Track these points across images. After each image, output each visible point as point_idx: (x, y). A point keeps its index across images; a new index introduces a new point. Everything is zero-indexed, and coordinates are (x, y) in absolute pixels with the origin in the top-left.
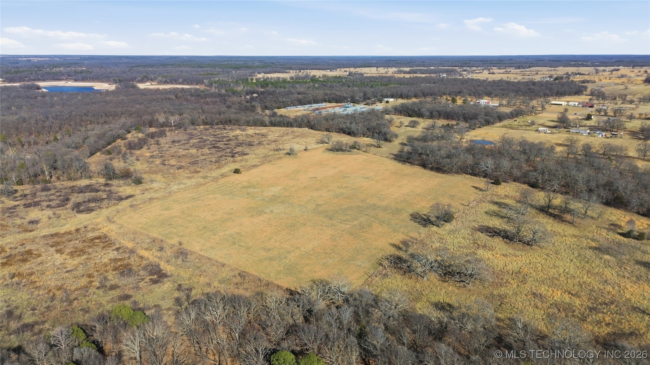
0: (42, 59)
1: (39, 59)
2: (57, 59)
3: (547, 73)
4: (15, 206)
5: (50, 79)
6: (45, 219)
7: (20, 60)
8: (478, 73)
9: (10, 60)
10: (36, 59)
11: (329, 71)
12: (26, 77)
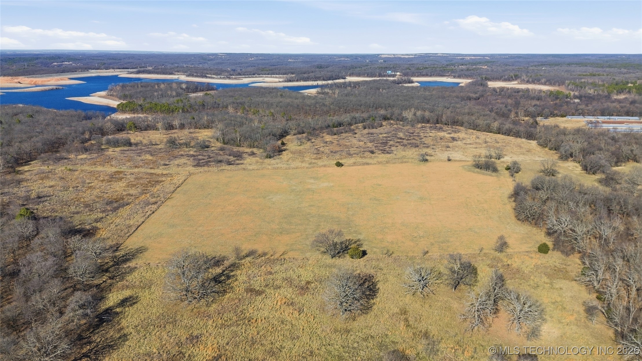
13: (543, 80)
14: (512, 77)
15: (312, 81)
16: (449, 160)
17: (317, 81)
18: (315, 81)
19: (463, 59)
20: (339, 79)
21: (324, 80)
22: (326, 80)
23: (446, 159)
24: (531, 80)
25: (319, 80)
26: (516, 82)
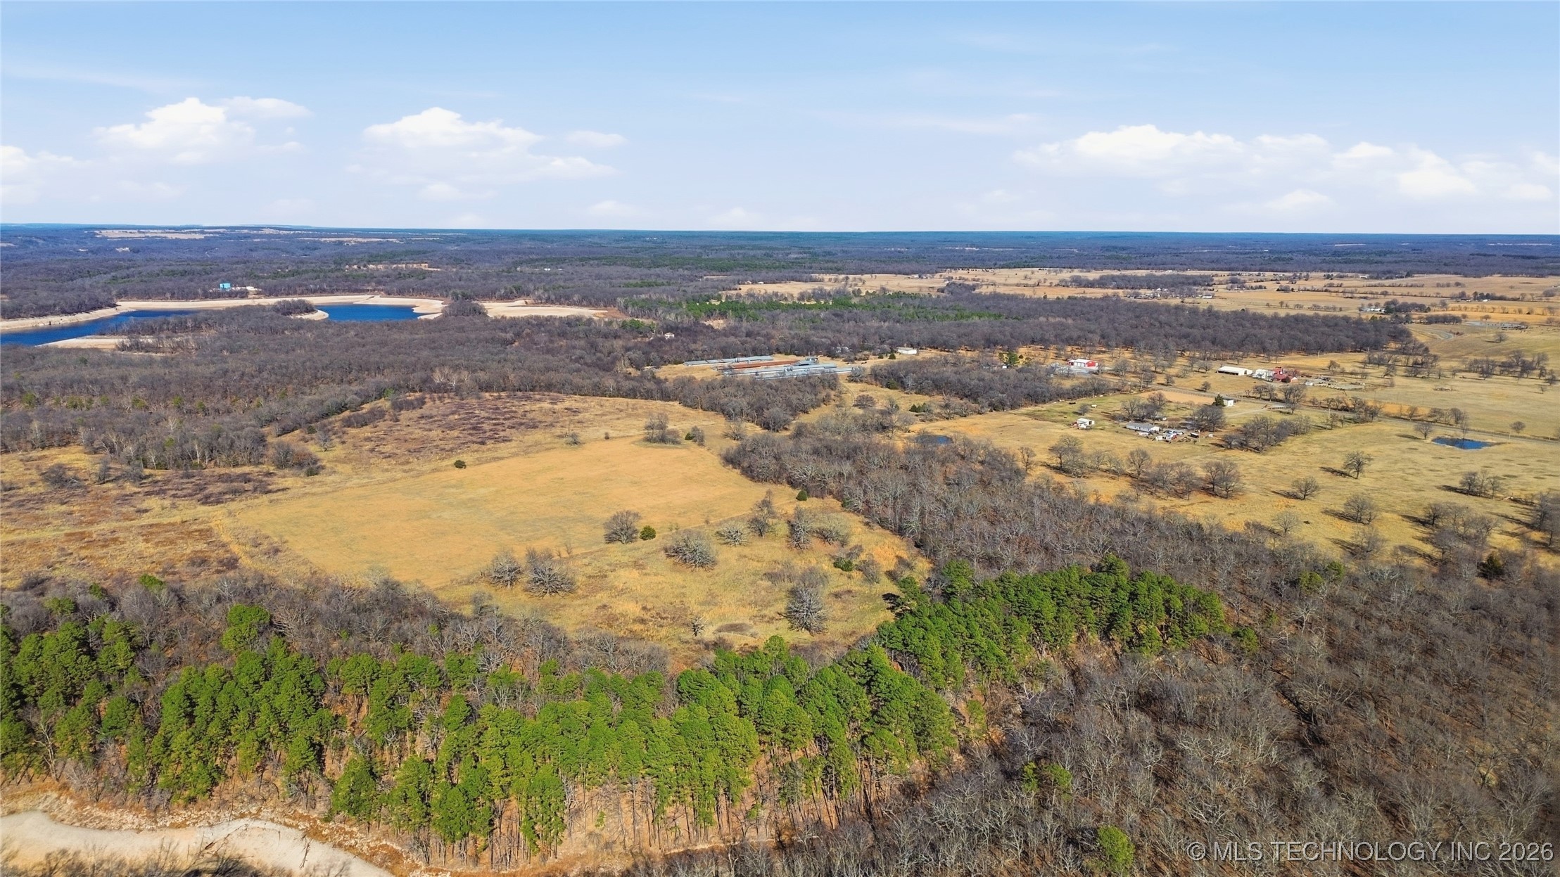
0: (366, 240)
1: (360, 240)
2: (394, 240)
3: (1432, 291)
4: (135, 493)
5: (344, 290)
6: (157, 509)
7: (321, 243)
8: (1256, 288)
9: (305, 241)
10: (353, 241)
11: (916, 276)
12: (300, 286)
13: (576, 298)
14: (512, 292)
15: (33, 316)
16: (607, 438)
17: (46, 315)
18: (40, 316)
19: (341, 243)
20: (101, 308)
21: (65, 312)
22: (70, 313)
23: (604, 436)
24: (553, 297)
25: (52, 314)
26: (520, 302)
